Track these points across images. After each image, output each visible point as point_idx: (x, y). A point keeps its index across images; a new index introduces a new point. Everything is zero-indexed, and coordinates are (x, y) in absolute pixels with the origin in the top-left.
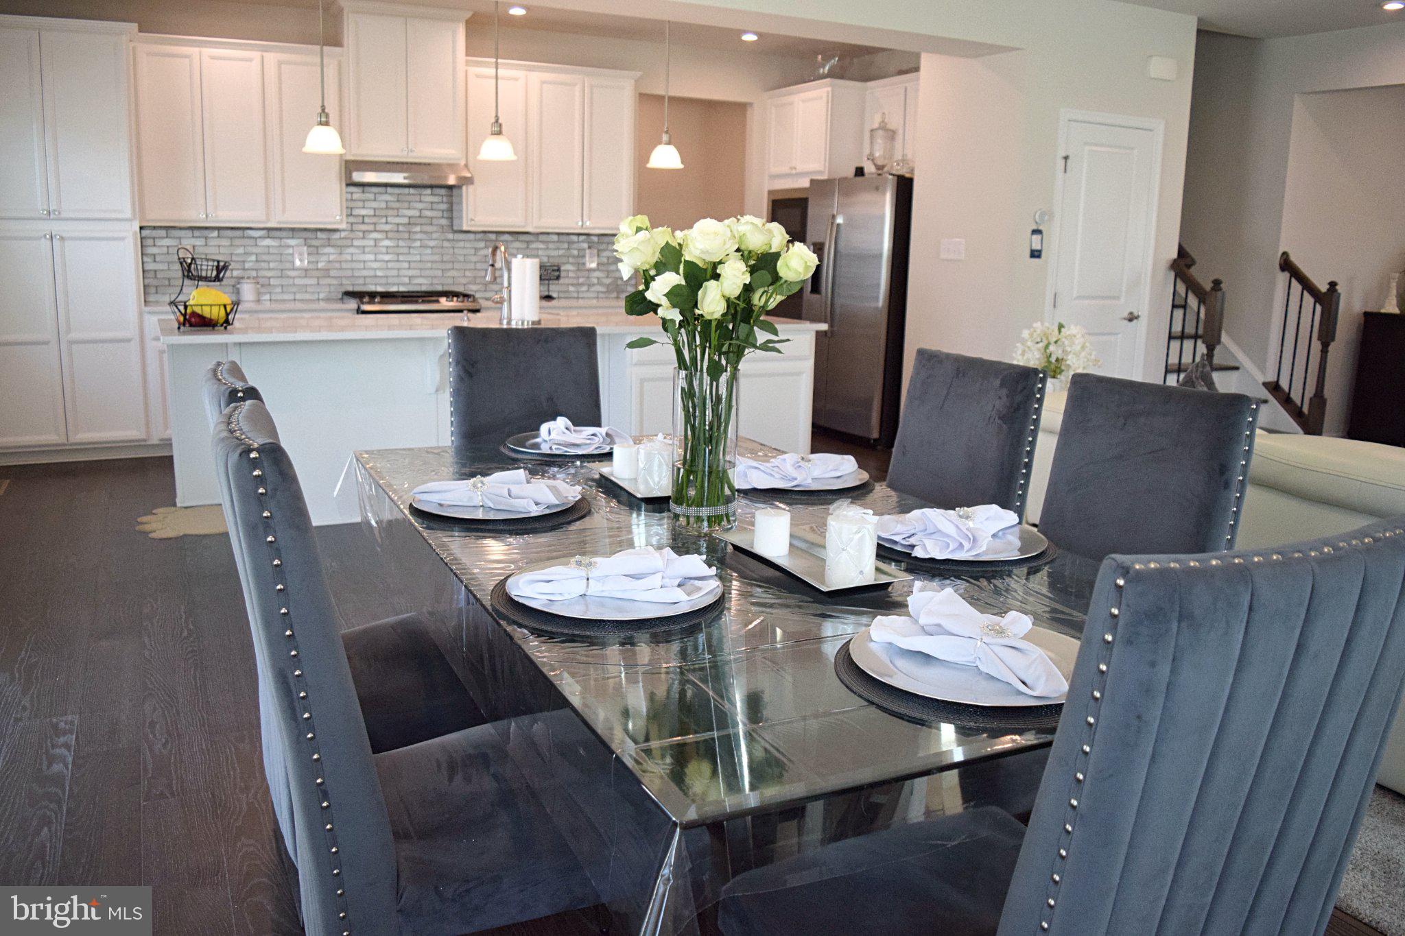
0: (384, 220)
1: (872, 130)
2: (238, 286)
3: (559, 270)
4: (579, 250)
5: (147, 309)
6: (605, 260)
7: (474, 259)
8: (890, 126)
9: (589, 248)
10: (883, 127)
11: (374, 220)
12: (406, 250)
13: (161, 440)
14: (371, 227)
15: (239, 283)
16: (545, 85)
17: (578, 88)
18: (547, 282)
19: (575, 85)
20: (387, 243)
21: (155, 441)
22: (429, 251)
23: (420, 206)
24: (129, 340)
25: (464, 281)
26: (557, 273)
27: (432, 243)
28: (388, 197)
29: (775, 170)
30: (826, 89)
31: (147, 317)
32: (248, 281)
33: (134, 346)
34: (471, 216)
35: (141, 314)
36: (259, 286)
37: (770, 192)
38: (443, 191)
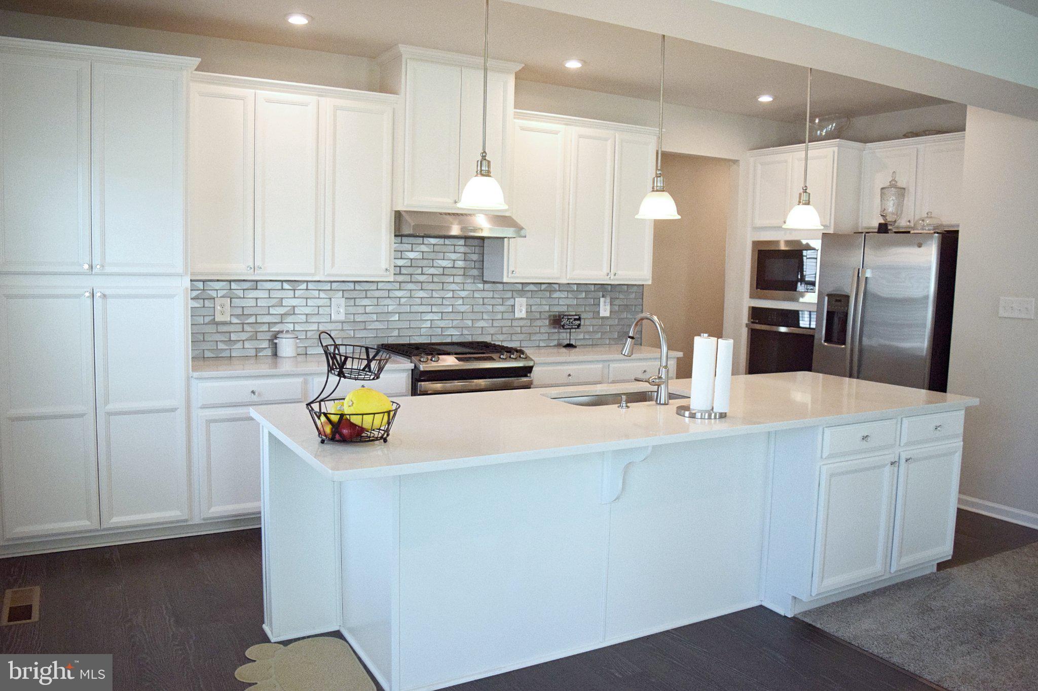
0: (419, 271)
1: (882, 189)
2: (275, 341)
3: (579, 319)
4: (594, 299)
5: (196, 374)
6: (616, 308)
7: (501, 308)
8: (899, 184)
9: (603, 296)
10: (893, 185)
11: (410, 270)
12: (439, 301)
13: (204, 519)
14: (408, 278)
15: (276, 338)
16: (581, 139)
17: (609, 143)
18: (569, 330)
19: (606, 140)
20: (422, 294)
21: (197, 521)
22: (460, 302)
23: (453, 256)
24: (173, 410)
25: (492, 331)
26: (578, 322)
27: (463, 294)
28: (424, 248)
29: (759, 223)
30: (831, 149)
31: (194, 382)
32: (288, 336)
33: (180, 415)
34: (511, 269)
35: (188, 379)
36: (298, 341)
37: (756, 244)
38: (476, 242)
